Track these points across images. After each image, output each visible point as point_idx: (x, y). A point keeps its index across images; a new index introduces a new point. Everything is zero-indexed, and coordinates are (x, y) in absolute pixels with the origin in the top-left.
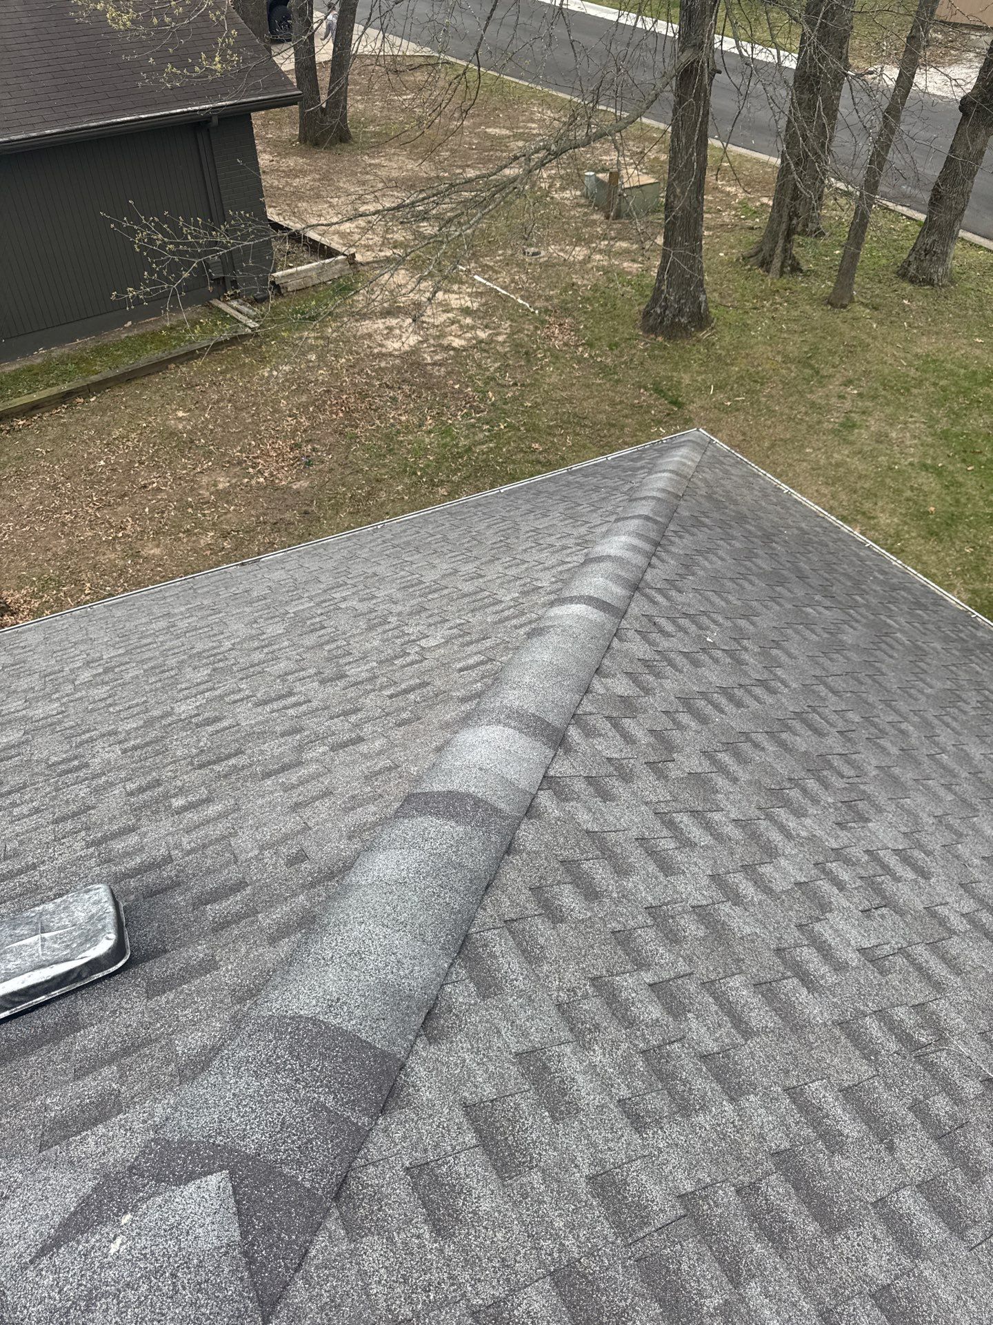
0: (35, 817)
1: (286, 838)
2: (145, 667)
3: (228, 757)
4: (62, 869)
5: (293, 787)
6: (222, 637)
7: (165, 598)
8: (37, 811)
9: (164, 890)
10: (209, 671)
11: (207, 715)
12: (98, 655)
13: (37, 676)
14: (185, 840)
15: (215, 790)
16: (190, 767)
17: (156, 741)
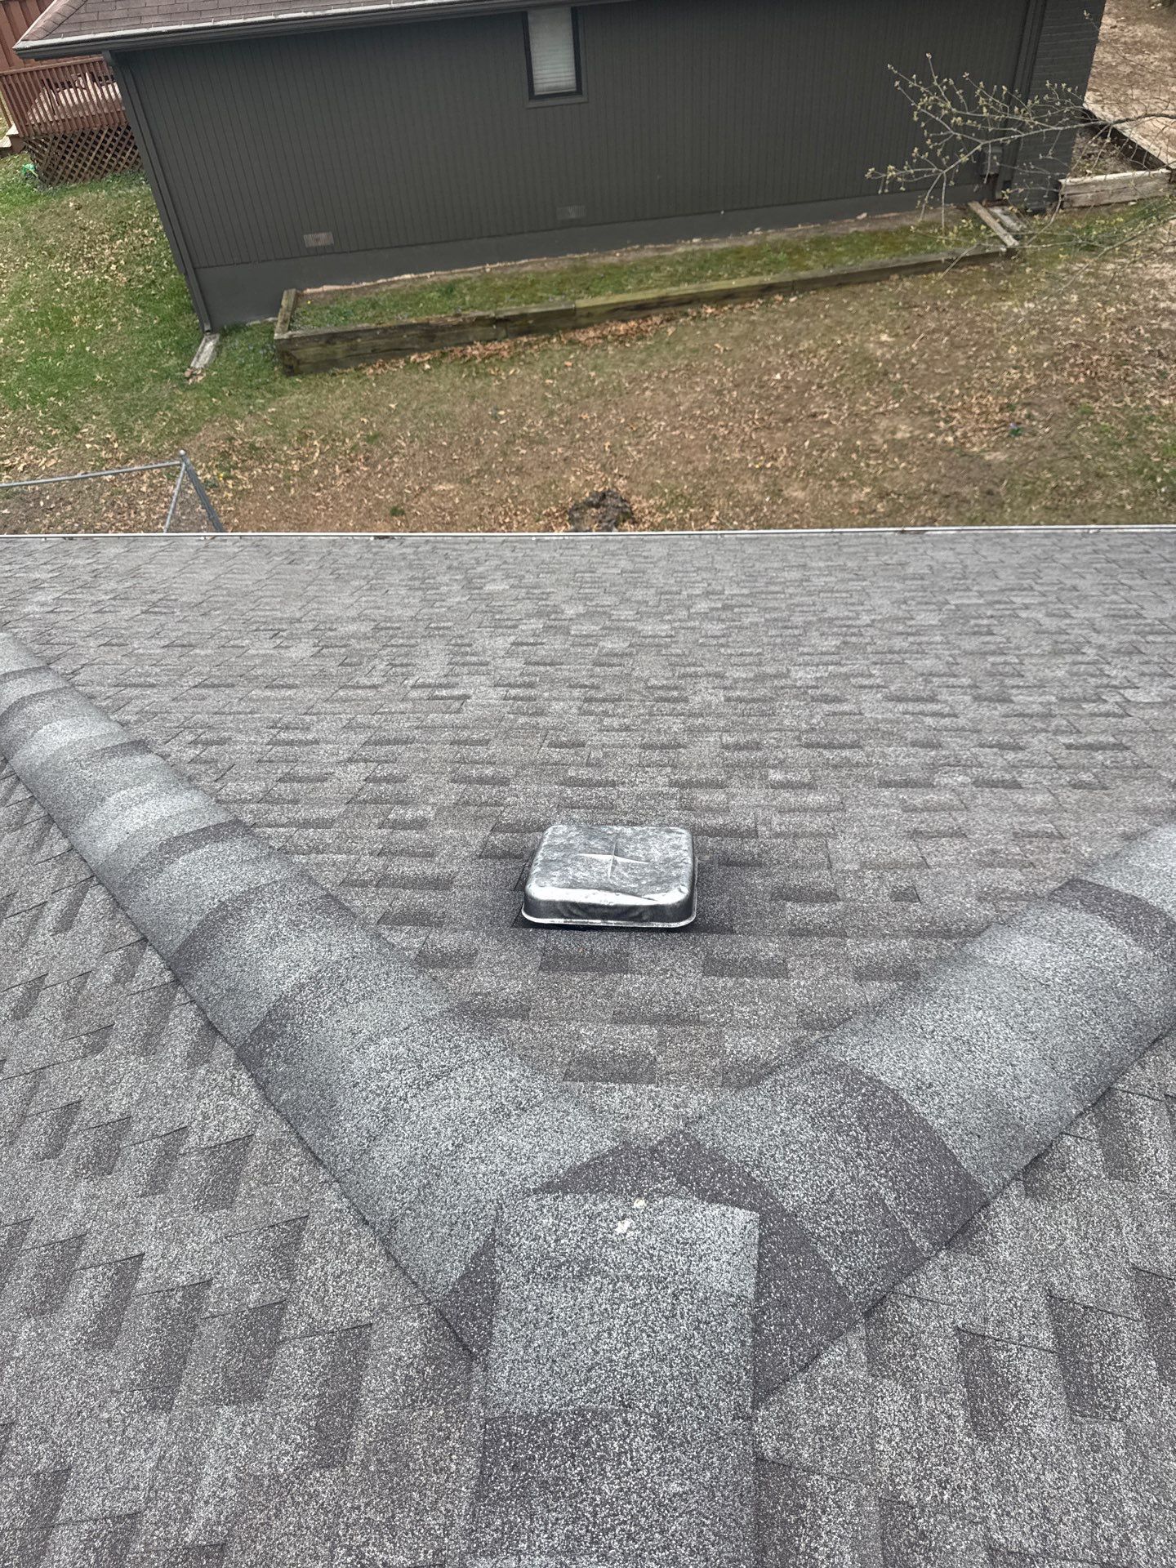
0: (624, 734)
1: (894, 866)
2: (767, 616)
3: (843, 746)
4: (640, 798)
5: (915, 810)
6: (861, 608)
7: (804, 547)
8: (627, 729)
9: (743, 865)
10: (838, 643)
11: (826, 690)
12: (720, 588)
13: (653, 591)
14: (776, 820)
15: (820, 778)
16: (796, 742)
17: (763, 700)
